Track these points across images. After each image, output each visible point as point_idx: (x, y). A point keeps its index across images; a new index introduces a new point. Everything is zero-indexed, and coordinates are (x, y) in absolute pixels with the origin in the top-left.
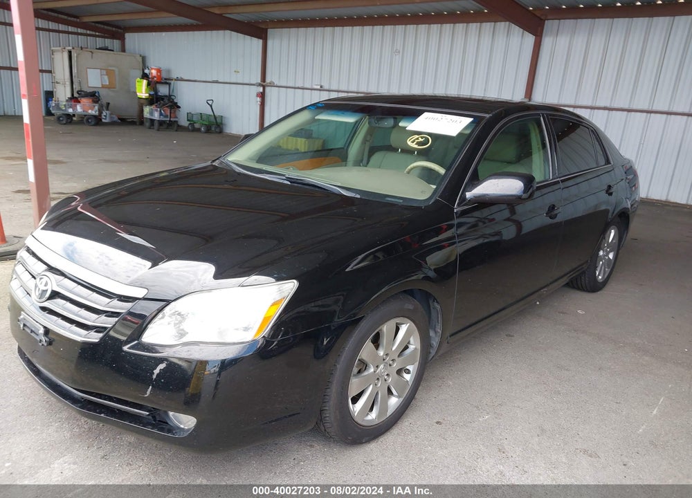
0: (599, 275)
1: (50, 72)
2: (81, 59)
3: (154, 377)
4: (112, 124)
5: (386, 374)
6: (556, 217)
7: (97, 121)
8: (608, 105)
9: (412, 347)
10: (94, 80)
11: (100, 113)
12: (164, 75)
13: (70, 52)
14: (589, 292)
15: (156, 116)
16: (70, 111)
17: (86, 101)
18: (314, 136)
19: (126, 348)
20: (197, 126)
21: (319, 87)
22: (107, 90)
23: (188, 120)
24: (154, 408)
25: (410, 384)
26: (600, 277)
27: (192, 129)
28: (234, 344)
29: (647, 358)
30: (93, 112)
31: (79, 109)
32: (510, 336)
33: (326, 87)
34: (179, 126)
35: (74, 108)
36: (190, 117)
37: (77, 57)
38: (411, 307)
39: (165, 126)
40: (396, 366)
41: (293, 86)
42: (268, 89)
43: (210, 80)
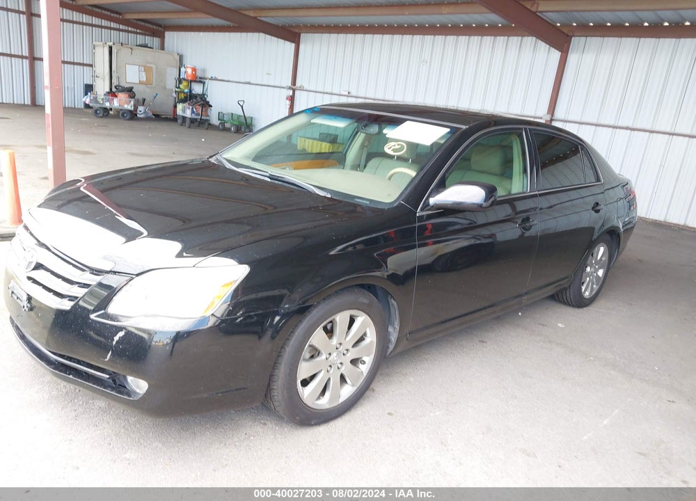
0: (586, 290)
1: (91, 66)
2: (122, 55)
3: (114, 343)
4: (147, 119)
5: (339, 362)
6: (530, 229)
7: (132, 115)
8: (630, 125)
9: (367, 340)
10: (132, 75)
11: (136, 108)
12: (199, 74)
13: (111, 48)
14: (573, 306)
15: (188, 114)
16: (107, 105)
17: (122, 96)
18: (338, 141)
19: (93, 316)
20: (227, 125)
21: (346, 93)
22: (144, 86)
23: (219, 119)
24: (114, 373)
25: (365, 374)
26: (587, 293)
27: (223, 128)
28: (185, 318)
29: (613, 373)
30: (129, 106)
31: (116, 103)
32: (483, 342)
33: (353, 93)
34: (210, 124)
35: (111, 101)
36: (221, 116)
37: (117, 53)
38: (366, 301)
39: (196, 124)
40: (350, 356)
41: (322, 90)
42: (297, 93)
43: (243, 81)
